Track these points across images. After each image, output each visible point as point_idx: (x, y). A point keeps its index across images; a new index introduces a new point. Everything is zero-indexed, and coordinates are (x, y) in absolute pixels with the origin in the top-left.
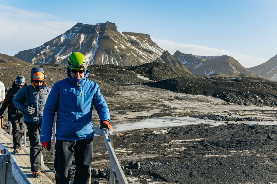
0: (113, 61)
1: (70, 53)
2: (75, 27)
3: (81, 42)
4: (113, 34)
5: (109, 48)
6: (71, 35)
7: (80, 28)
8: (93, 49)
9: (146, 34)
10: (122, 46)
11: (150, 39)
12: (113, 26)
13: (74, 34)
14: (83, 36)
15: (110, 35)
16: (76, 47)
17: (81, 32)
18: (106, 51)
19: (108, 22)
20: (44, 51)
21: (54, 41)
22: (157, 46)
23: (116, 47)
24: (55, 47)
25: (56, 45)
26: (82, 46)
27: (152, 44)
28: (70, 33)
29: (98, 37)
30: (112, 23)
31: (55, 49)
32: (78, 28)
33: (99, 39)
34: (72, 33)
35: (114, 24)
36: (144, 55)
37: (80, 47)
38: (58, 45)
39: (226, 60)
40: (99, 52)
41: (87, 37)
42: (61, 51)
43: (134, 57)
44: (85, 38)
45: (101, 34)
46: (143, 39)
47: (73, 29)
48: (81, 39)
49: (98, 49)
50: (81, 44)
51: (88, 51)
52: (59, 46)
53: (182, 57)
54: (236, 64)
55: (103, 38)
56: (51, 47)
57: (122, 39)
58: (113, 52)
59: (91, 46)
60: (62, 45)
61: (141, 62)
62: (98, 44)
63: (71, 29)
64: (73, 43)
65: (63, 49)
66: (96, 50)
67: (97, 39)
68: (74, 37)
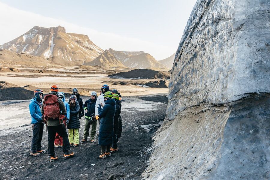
0: (67, 57)
1: (32, 50)
2: (34, 30)
3: (40, 41)
4: (64, 36)
5: (63, 47)
6: (31, 36)
7: (38, 30)
8: (50, 47)
9: (85, 35)
10: (72, 45)
11: (88, 39)
12: (63, 30)
13: (33, 35)
14: (40, 37)
15: (61, 36)
16: (37, 45)
17: (39, 33)
18: (60, 48)
19: (59, 26)
20: (11, 48)
21: (18, 40)
22: (94, 45)
23: (68, 46)
24: (19, 45)
25: (20, 43)
26: (41, 44)
27: (91, 43)
28: (29, 34)
29: (53, 37)
30: (62, 27)
31: (20, 46)
32: (35, 30)
33: (54, 39)
34: (32, 34)
35: (63, 28)
36: (88, 52)
37: (40, 45)
38: (22, 43)
39: (146, 56)
40: (55, 50)
41: (44, 37)
42: (25, 48)
43: (82, 53)
44: (42, 38)
45: (55, 36)
46: (84, 39)
47: (32, 31)
48: (39, 39)
49: (54, 47)
50: (40, 43)
51: (47, 49)
52: (23, 45)
53: (114, 53)
54: (152, 58)
55: (57, 38)
56: (16, 45)
57: (70, 39)
58: (66, 50)
59: (49, 45)
60: (25, 44)
61: (87, 57)
62: (54, 43)
63: (30, 31)
64: (33, 41)
65: (26, 46)
66: (52, 47)
67: (52, 39)
68: (33, 37)
